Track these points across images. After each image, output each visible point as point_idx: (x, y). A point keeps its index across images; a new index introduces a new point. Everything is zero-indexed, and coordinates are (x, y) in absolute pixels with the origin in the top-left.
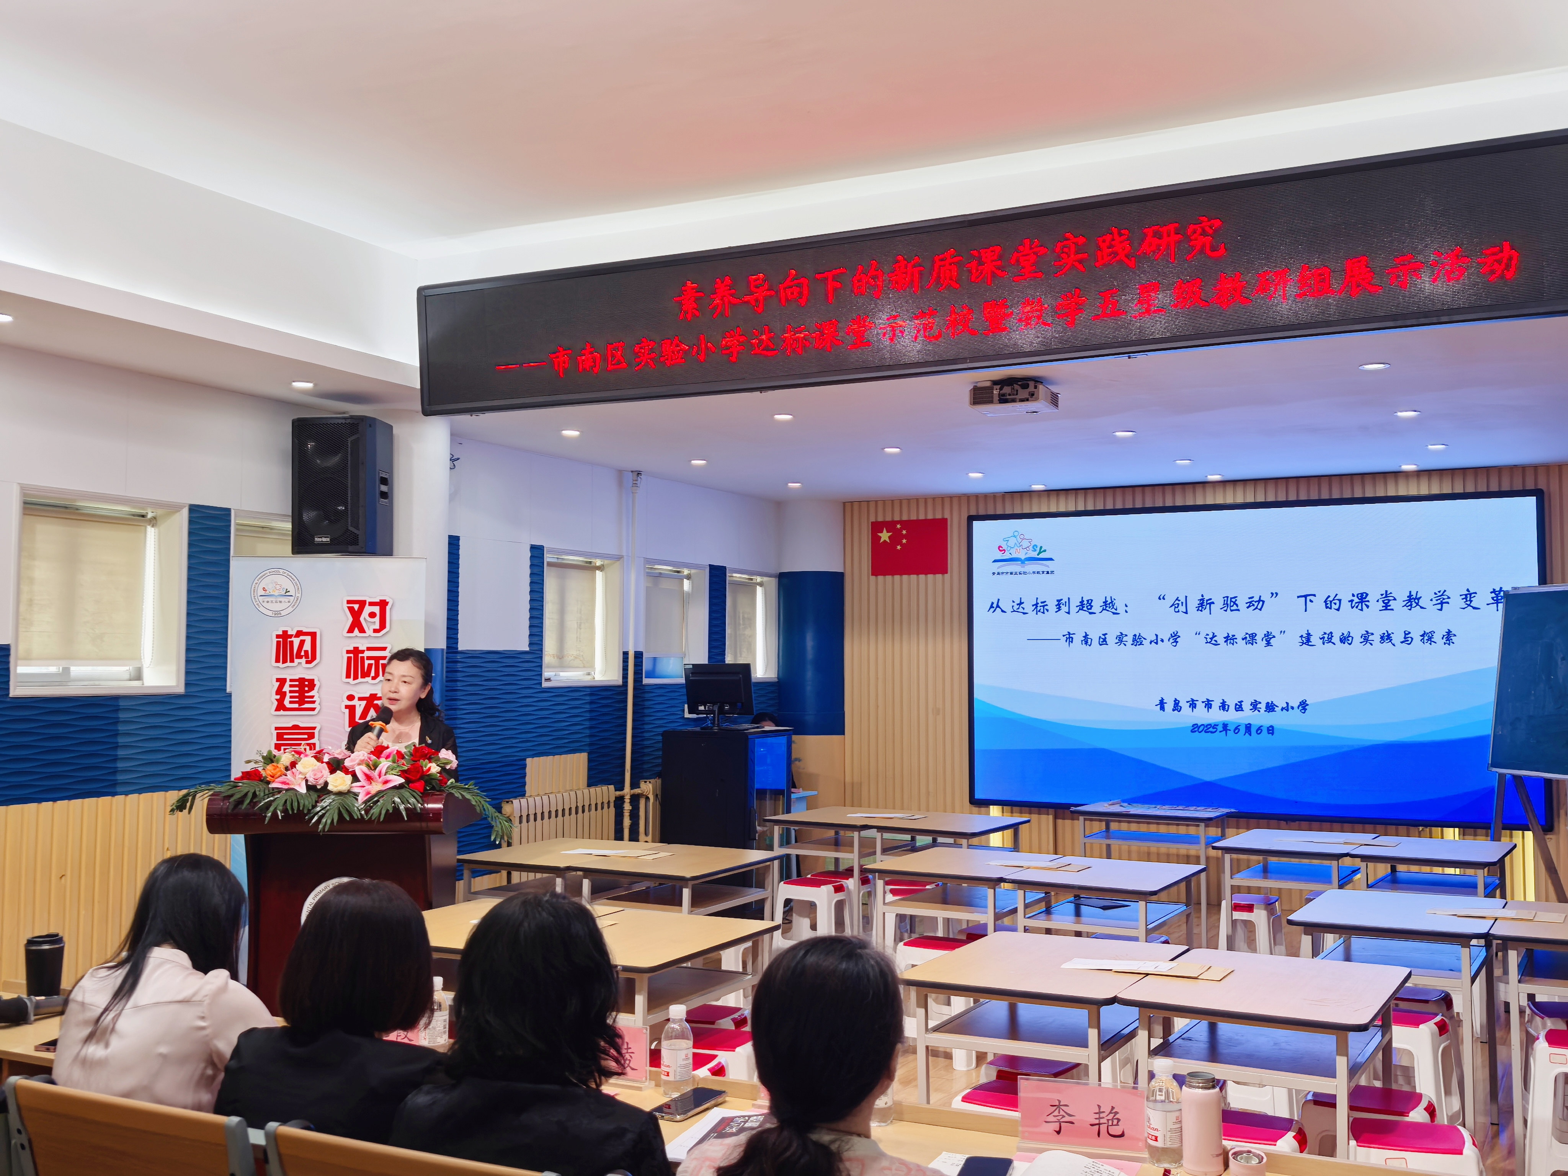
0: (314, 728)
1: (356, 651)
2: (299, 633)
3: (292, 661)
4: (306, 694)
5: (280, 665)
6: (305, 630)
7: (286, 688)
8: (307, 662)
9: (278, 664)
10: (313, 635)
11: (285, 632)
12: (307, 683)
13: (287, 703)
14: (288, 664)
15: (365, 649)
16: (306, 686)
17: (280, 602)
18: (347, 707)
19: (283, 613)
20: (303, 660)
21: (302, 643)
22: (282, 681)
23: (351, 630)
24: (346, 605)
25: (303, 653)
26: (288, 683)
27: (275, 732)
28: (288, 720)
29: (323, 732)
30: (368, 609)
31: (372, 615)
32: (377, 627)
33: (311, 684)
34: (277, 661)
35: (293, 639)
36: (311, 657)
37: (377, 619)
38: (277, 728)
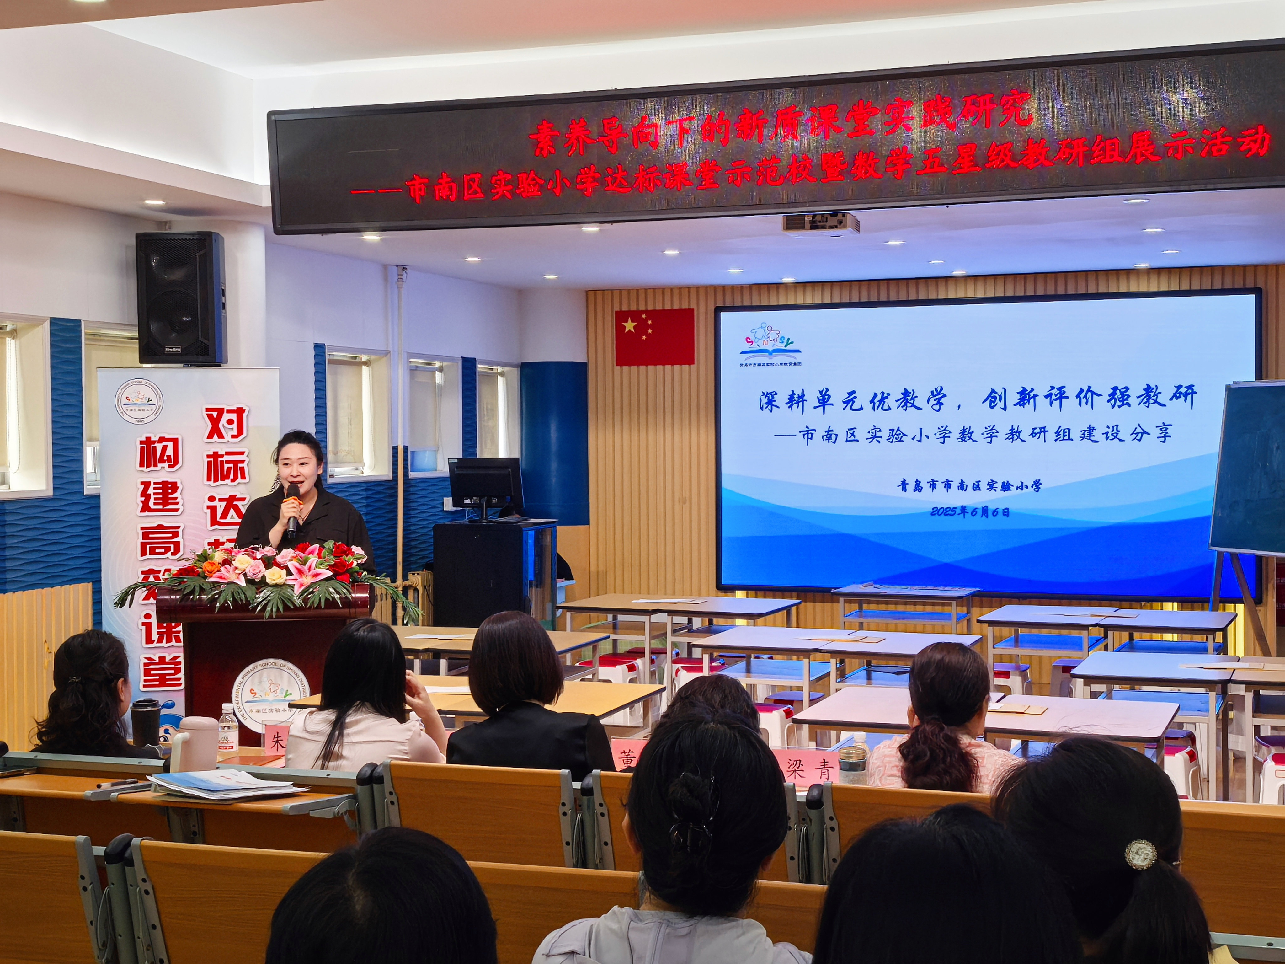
0: (178, 527)
1: (216, 455)
2: (162, 440)
3: (155, 465)
4: (170, 496)
5: (144, 469)
6: (167, 436)
7: (151, 491)
8: (170, 466)
9: (142, 469)
10: (175, 441)
11: (148, 439)
12: (170, 486)
13: (151, 504)
14: (152, 468)
15: (224, 453)
16: (170, 488)
17: (143, 410)
18: (208, 507)
19: (146, 421)
20: (166, 465)
21: (165, 448)
22: (146, 485)
23: (210, 436)
24: (205, 413)
25: (165, 458)
26: (152, 486)
27: (141, 532)
28: (153, 520)
29: (186, 531)
30: (226, 417)
31: (230, 422)
32: (235, 432)
33: (174, 487)
34: (142, 465)
35: (156, 445)
36: (174, 461)
37: (235, 426)
38: (142, 528)
